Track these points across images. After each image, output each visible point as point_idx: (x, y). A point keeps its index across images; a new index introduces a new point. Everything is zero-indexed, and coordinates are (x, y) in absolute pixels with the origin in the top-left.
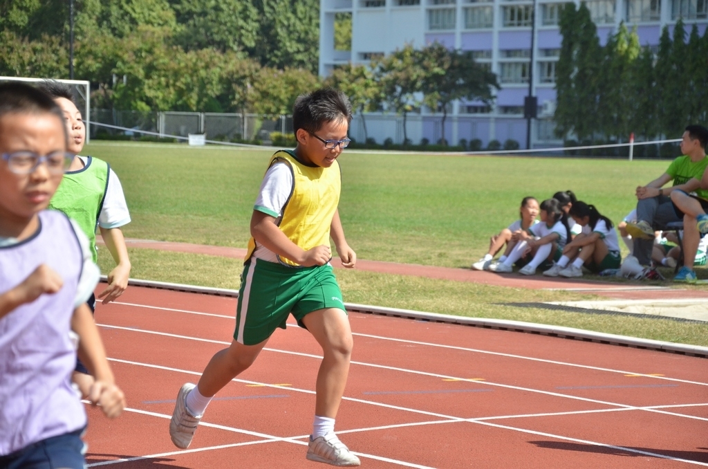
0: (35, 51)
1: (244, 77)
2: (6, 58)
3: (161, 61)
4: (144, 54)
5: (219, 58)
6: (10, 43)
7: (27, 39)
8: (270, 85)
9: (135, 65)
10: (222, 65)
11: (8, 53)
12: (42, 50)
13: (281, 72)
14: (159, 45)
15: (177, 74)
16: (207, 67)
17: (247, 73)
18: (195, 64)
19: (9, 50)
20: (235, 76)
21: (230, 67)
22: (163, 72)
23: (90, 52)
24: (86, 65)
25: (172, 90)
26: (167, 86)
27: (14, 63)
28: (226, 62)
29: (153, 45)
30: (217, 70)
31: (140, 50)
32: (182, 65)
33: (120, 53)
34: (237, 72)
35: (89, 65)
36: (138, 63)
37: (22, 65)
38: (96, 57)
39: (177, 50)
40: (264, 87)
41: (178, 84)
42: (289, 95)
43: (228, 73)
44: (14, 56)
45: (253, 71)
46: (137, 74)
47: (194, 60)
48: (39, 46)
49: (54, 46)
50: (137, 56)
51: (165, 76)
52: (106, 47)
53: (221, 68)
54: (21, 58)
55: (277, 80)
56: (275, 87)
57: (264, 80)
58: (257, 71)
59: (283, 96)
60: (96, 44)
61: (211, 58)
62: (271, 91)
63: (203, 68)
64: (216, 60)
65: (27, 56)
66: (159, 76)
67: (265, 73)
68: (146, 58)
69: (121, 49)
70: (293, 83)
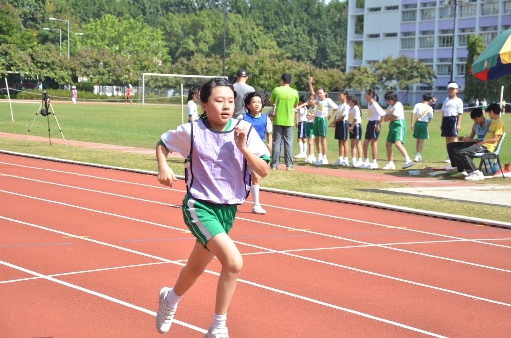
0: (208, 63)
1: (308, 74)
2: (194, 66)
3: (267, 66)
4: (259, 63)
5: (295, 64)
6: (197, 59)
7: (205, 57)
8: (320, 77)
9: (255, 69)
10: (297, 68)
11: (196, 64)
12: (211, 62)
13: (326, 71)
14: (266, 59)
15: (275, 73)
16: (289, 69)
17: (309, 71)
18: (284, 68)
19: (196, 62)
20: (303, 73)
21: (301, 69)
22: (268, 72)
23: (234, 63)
24: (232, 69)
25: (272, 80)
26: (270, 78)
27: (198, 69)
28: (299, 66)
29: (264, 58)
30: (295, 70)
31: (257, 61)
32: (278, 68)
33: (248, 63)
34: (304, 71)
35: (233, 69)
36: (256, 67)
37: (202, 69)
38: (236, 65)
39: (275, 61)
40: (317, 78)
41: (275, 77)
42: (329, 82)
43: (300, 72)
44: (198, 65)
45: (312, 71)
46: (255, 73)
47: (283, 66)
48: (210, 60)
49: (217, 60)
50: (256, 64)
51: (269, 74)
52: (241, 60)
53: (296, 69)
54: (201, 66)
55: (323, 75)
56: (322, 78)
57: (317, 75)
58: (314, 70)
59: (326, 83)
60: (237, 59)
61: (291, 64)
62: (320, 80)
63: (287, 69)
64: (294, 65)
65: (204, 65)
66: (266, 74)
67: (318, 71)
68: (260, 65)
69: (248, 61)
70: (332, 76)
